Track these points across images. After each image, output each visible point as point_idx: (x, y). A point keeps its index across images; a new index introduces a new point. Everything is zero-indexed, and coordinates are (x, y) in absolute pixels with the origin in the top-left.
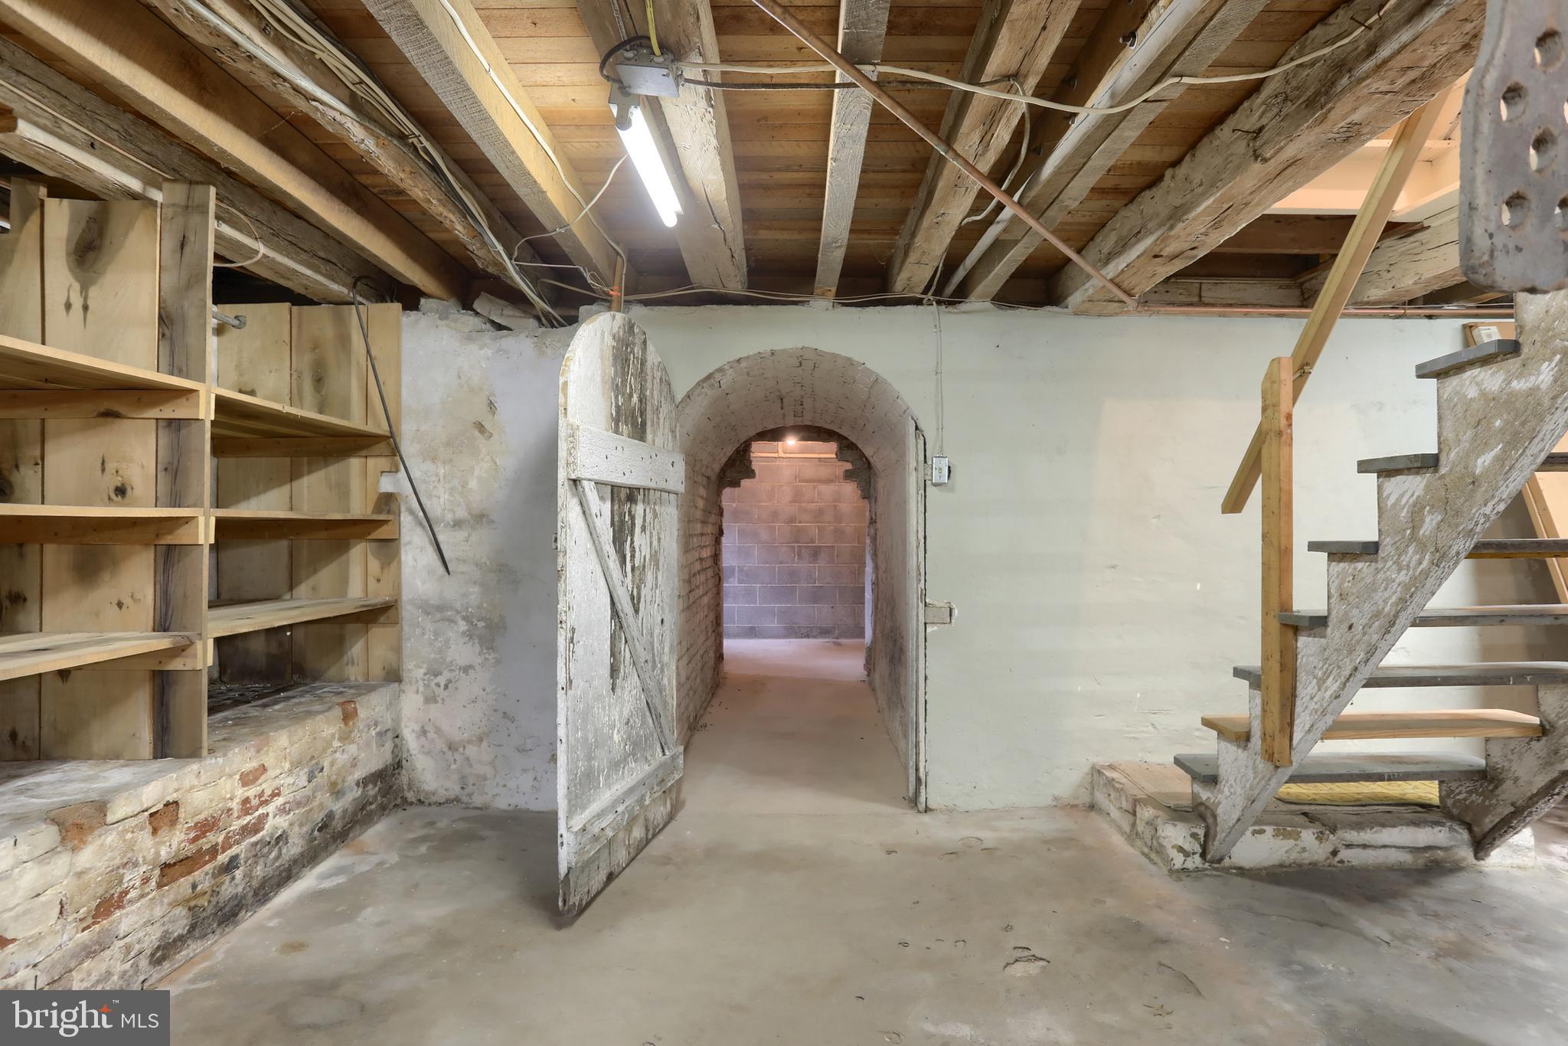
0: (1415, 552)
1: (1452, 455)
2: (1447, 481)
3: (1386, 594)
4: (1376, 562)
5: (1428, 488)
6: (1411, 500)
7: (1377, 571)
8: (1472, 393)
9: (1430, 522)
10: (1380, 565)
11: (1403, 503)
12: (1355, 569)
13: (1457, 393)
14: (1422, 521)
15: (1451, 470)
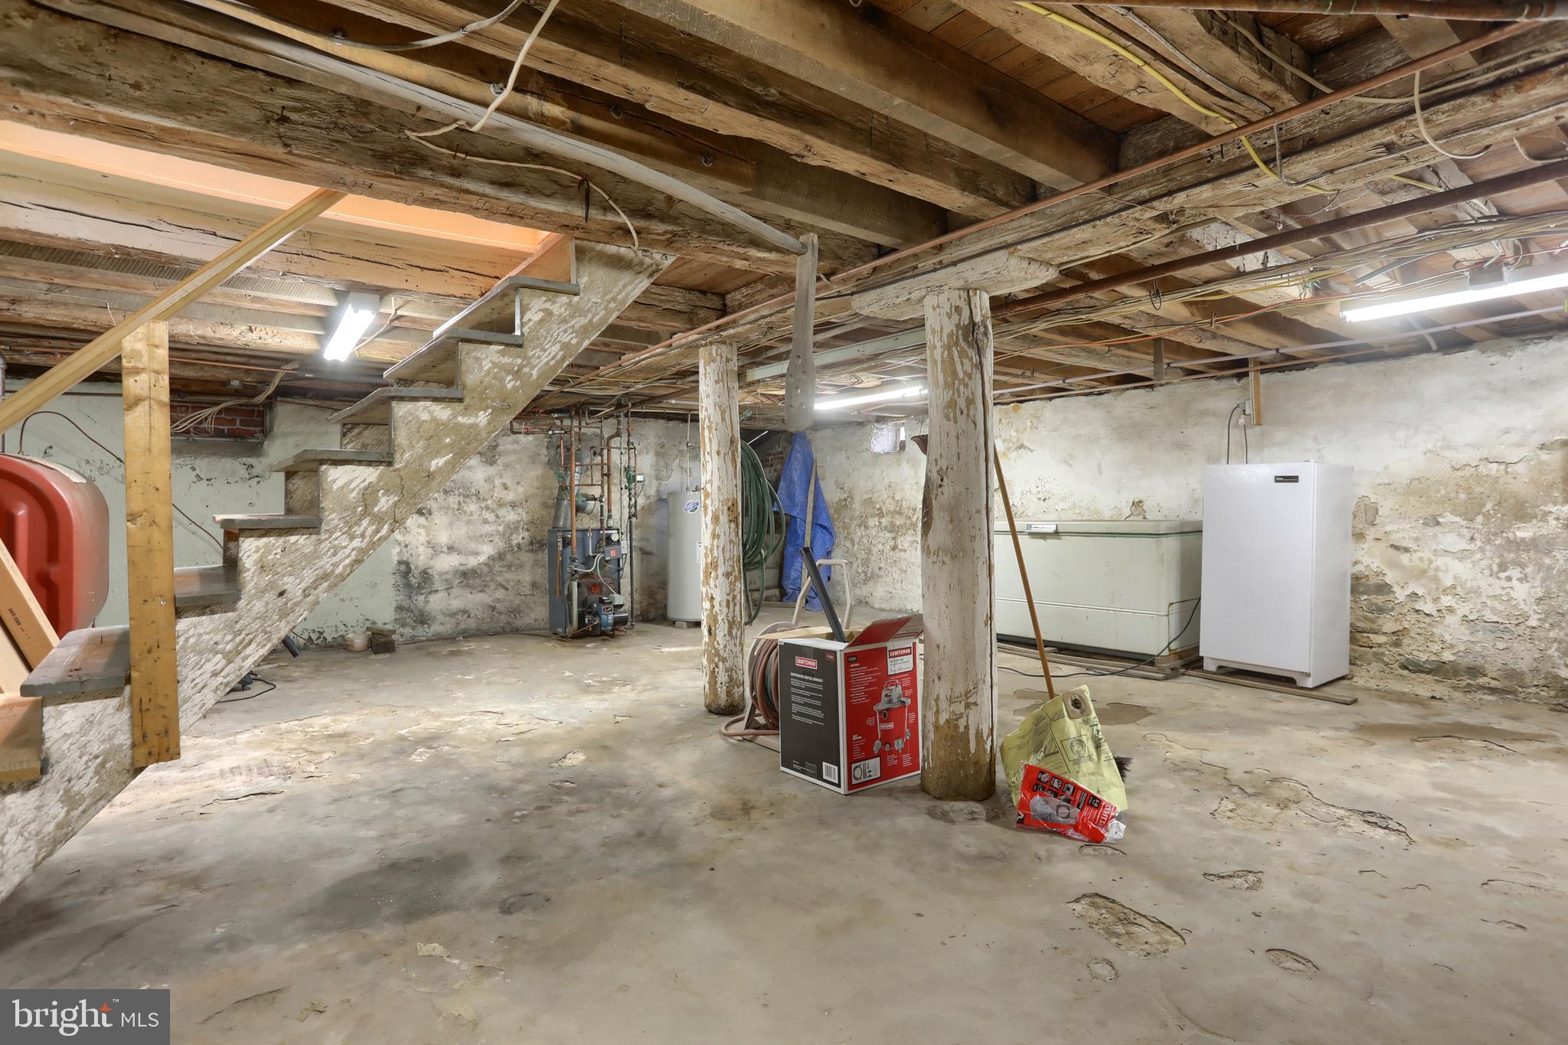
0: (370, 524)
1: (406, 456)
2: (402, 473)
3: (336, 559)
4: (318, 533)
5: (381, 477)
6: (362, 485)
7: (320, 541)
8: (425, 416)
9: (384, 503)
10: (323, 536)
11: (352, 486)
12: (285, 542)
13: (411, 414)
14: (376, 501)
15: (406, 466)
